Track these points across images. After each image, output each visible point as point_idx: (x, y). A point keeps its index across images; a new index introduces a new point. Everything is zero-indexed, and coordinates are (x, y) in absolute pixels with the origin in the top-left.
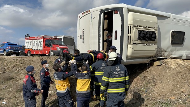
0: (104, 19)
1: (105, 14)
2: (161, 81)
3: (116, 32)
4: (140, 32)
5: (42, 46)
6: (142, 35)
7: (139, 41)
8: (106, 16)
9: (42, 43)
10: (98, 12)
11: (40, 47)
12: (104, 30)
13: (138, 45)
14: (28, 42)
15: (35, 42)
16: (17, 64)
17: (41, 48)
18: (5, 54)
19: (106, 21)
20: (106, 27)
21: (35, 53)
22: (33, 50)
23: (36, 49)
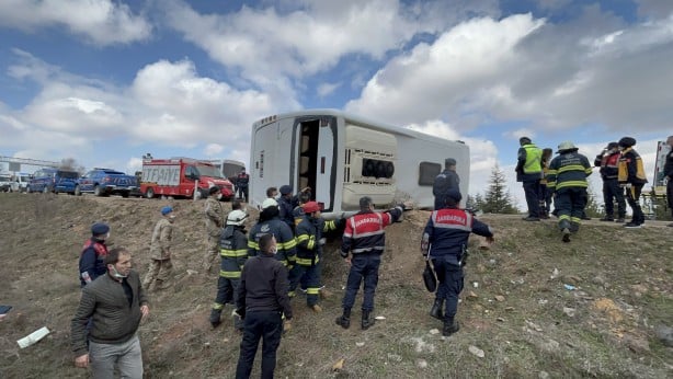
0: (303, 134)
1: (304, 125)
2: (401, 251)
3: (323, 160)
4: (367, 163)
5: (178, 178)
6: (370, 166)
7: (365, 179)
8: (305, 130)
9: (179, 173)
10: (292, 121)
11: (175, 180)
12: (302, 154)
13: (363, 185)
14: (149, 170)
15: (163, 171)
16: (123, 214)
17: (177, 184)
18: (97, 192)
19: (306, 138)
20: (305, 148)
21: (162, 192)
22: (158, 187)
23: (165, 183)
